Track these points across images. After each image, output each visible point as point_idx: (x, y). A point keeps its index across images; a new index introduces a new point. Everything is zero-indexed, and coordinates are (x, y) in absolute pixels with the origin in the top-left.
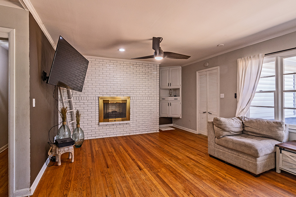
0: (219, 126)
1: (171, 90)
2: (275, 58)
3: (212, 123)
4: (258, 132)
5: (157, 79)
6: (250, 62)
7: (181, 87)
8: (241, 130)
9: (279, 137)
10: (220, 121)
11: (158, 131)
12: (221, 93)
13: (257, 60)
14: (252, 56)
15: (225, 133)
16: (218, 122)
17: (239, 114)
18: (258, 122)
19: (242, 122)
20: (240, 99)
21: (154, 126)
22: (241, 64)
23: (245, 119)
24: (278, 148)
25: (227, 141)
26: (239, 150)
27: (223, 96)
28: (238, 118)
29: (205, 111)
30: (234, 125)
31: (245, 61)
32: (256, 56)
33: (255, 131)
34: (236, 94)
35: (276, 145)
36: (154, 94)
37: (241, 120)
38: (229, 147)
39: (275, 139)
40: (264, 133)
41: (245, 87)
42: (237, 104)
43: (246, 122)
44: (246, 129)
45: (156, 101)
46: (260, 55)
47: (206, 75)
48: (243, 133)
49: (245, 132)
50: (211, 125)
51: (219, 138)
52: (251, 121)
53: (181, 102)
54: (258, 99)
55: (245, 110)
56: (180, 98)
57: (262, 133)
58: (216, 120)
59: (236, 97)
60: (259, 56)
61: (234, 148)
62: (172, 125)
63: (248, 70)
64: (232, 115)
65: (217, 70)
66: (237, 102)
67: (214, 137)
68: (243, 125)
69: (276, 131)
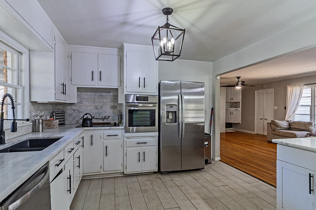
0: (275, 124)
1: (232, 102)
2: (311, 87)
3: (270, 123)
4: (298, 128)
5: (224, 96)
6: (295, 88)
7: (241, 101)
8: (288, 127)
9: (310, 130)
10: (275, 121)
11: (225, 132)
12: (275, 106)
13: (300, 87)
14: (296, 85)
15: (278, 128)
16: (274, 122)
17: (287, 119)
18: (299, 123)
19: (289, 123)
20: (288, 110)
21: (222, 128)
22: (289, 89)
23: (291, 121)
24: (309, 135)
25: (279, 132)
26: (286, 136)
27: (276, 108)
28: (287, 121)
29: (261, 118)
30: (284, 124)
31: (292, 87)
32: (299, 85)
33: (296, 127)
34: (285, 107)
35: (308, 134)
36: (222, 106)
37: (289, 122)
38: (280, 135)
39: (308, 131)
40: (302, 128)
41: (291, 102)
42: (286, 113)
43: (291, 123)
44: (291, 127)
45: (223, 110)
46: (302, 84)
47: (263, 93)
48: (289, 129)
49: (291, 129)
50: (269, 124)
51: (274, 131)
52: (295, 123)
53: (241, 112)
54: (300, 110)
55: (291, 117)
56: (240, 109)
57: (301, 128)
58: (272, 121)
59: (285, 109)
60: (300, 85)
61: (284, 135)
62: (232, 129)
63: (294, 92)
64: (283, 119)
65: (272, 91)
66: (286, 112)
67: (271, 131)
68: (290, 125)
69: (308, 127)
